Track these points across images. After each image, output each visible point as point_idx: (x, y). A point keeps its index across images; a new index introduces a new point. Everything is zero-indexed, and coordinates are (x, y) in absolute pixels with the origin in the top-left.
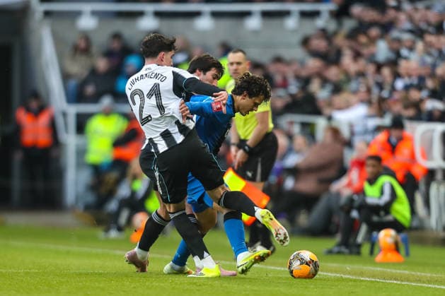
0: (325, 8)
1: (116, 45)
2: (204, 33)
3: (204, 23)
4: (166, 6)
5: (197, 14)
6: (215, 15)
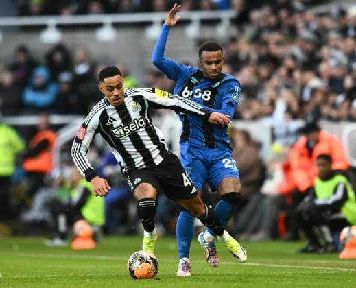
0: (226, 15)
1: (22, 58)
2: (105, 44)
3: (106, 34)
4: (67, 19)
5: (99, 26)
6: (116, 26)
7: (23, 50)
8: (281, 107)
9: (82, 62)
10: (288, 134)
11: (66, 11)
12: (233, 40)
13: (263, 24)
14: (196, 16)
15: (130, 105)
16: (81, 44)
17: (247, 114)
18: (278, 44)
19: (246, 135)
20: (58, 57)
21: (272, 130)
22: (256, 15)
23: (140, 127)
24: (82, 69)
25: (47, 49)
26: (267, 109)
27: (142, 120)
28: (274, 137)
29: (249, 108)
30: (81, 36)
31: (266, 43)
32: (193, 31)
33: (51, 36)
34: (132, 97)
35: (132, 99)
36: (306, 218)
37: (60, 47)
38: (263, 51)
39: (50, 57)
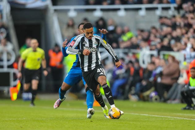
0: (172, 6)
2: (122, 17)
4: (105, 6)
5: (118, 9)
6: (126, 10)
7: (86, 19)
8: (189, 45)
9: (111, 25)
10: (191, 58)
11: (105, 3)
12: (174, 16)
13: (187, 10)
14: (160, 6)
15: (94, 41)
16: (110, 17)
17: (175, 49)
18: (192, 18)
19: (173, 58)
20: (101, 23)
21: (185, 56)
22: (185, 6)
23: (94, 51)
24: (111, 28)
25: (96, 20)
26: (184, 47)
27: (96, 49)
28: (185, 59)
29: (176, 46)
30: (111, 14)
31: (187, 18)
32: (158, 13)
33: (98, 14)
34: (96, 38)
35: (95, 39)
36: (186, 94)
37: (102, 19)
38: (186, 22)
39: (97, 23)
